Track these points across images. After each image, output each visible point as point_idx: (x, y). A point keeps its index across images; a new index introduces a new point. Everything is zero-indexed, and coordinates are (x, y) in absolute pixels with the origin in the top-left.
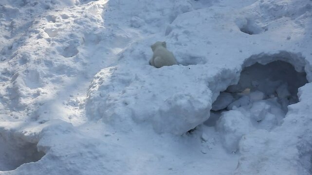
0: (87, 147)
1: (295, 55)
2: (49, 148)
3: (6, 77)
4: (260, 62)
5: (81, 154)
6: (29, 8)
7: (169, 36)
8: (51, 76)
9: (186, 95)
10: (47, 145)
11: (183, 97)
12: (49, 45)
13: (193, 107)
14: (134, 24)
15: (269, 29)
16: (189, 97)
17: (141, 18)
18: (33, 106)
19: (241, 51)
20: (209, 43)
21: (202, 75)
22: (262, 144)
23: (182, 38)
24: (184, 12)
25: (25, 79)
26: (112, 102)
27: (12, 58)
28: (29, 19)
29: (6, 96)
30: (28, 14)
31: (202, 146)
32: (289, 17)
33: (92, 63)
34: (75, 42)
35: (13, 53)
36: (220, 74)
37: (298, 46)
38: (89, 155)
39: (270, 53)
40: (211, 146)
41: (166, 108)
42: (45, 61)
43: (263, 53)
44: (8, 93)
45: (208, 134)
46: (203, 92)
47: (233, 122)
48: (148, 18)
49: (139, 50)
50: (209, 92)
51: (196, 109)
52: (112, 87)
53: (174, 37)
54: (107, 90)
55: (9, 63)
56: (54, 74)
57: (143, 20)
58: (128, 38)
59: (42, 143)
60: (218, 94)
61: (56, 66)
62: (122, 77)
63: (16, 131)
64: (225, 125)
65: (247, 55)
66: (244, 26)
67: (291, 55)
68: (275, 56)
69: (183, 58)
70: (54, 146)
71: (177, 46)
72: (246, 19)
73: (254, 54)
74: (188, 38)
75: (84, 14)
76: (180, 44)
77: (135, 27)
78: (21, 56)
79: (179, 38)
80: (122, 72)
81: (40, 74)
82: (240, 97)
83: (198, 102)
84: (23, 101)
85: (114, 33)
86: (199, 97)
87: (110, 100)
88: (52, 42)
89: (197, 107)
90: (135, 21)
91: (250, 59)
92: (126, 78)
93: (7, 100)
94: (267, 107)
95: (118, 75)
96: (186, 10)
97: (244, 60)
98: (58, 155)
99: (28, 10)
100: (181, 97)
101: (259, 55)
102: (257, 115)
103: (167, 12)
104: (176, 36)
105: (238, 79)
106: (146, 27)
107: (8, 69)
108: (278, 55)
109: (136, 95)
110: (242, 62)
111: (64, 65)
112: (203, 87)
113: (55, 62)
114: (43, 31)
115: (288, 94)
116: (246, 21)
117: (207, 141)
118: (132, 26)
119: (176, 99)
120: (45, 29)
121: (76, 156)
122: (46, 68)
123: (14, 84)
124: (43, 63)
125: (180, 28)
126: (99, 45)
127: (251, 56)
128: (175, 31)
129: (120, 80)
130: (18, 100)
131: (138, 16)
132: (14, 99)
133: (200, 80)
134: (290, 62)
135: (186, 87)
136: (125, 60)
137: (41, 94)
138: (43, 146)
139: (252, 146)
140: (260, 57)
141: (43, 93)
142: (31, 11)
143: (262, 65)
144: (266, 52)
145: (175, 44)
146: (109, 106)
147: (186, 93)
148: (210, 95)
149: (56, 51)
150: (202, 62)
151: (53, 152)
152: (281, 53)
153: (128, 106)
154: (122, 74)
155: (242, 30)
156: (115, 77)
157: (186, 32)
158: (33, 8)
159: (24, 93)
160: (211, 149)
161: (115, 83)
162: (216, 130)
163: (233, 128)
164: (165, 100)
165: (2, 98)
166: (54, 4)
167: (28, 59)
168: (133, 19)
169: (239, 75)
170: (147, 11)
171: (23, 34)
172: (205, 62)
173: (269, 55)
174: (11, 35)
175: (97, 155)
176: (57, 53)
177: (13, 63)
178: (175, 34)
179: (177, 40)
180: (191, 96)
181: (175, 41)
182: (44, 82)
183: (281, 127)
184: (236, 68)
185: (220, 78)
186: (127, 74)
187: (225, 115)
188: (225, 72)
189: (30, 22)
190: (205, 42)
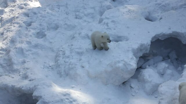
0: (65, 95)
1: (182, 34)
2: (41, 97)
3: (2, 52)
4: (160, 38)
5: (62, 100)
6: (11, 8)
7: (102, 23)
8: (31, 50)
9: (122, 61)
10: (39, 95)
11: (120, 62)
12: (27, 31)
13: (127, 68)
14: (78, 17)
15: (163, 18)
16: (123, 62)
17: (82, 13)
18: (22, 70)
19: (149, 32)
20: (128, 27)
21: (129, 48)
22: (172, 89)
23: (111, 25)
24: (108, 9)
25: (15, 53)
26: (73, 66)
27: (4, 40)
28: (11, 15)
29: (4, 64)
30: (11, 12)
31: (132, 91)
32: (174, 10)
33: (55, 42)
34: (43, 29)
35: (5, 37)
36: (140, 46)
37: (184, 28)
38: (67, 101)
39: (167, 33)
40: (137, 91)
41: (109, 69)
42: (26, 41)
43: (162, 33)
44: (5, 62)
45: (134, 84)
46: (131, 58)
47: (149, 76)
48: (86, 13)
49: (84, 33)
50: (134, 58)
51: (129, 69)
52: (71, 56)
53: (105, 25)
54: (69, 58)
55: (3, 44)
56: (32, 49)
57: (83, 14)
58: (75, 26)
59: (35, 94)
60: (138, 59)
61: (33, 44)
62: (77, 50)
63: (16, 87)
64: (145, 78)
65: (153, 34)
66: (147, 16)
67: (180, 34)
68: (170, 34)
69: (113, 38)
70: (44, 95)
71: (108, 30)
72: (148, 12)
73: (157, 34)
74: (114, 25)
75: (46, 11)
76: (110, 29)
77: (78, 19)
78: (10, 39)
79: (109, 25)
80: (77, 47)
81: (24, 50)
82: (148, 60)
83: (130, 65)
84: (15, 67)
85: (66, 23)
86: (130, 62)
87: (72, 65)
88: (28, 29)
89: (130, 68)
90: (78, 15)
91: (155, 37)
92: (80, 51)
93: (5, 66)
94: (167, 65)
95: (74, 49)
96: (109, 8)
97: (151, 38)
98: (47, 101)
99: (10, 10)
100: (119, 62)
101: (160, 34)
102: (161, 71)
103: (97, 9)
104: (107, 24)
105: (149, 49)
106: (85, 18)
107: (3, 47)
108: (171, 34)
109: (89, 61)
110: (150, 39)
111: (38, 44)
112: (131, 55)
113: (33, 42)
114: (22, 22)
115: (176, 57)
116: (148, 14)
117: (134, 88)
118: (76, 18)
119: (115, 63)
120: (23, 21)
121: (59, 101)
122: (27, 45)
123: (8, 56)
124: (25, 43)
125: (108, 18)
126: (58, 30)
127: (156, 35)
128: (105, 21)
129: (76, 52)
130: (12, 66)
131: (80, 12)
132: (10, 65)
133: (128, 51)
134: (178, 38)
135: (120, 55)
136: (76, 40)
137: (27, 62)
138: (37, 95)
139: (167, 91)
140: (160, 35)
141: (28, 62)
142: (12, 10)
143: (161, 40)
144: (164, 32)
145: (107, 29)
146: (72, 68)
147: (121, 59)
148: (135, 60)
149: (32, 35)
150: (125, 40)
151: (44, 99)
152: (173, 33)
153: (84, 68)
154: (77, 48)
155: (146, 19)
156: (72, 50)
157: (113, 21)
158: (13, 9)
159: (16, 62)
160: (137, 93)
161: (73, 54)
162: (139, 81)
163: (150, 80)
164: (108, 64)
165: (2, 65)
166: (26, 6)
167: (15, 41)
168: (77, 13)
169: (149, 47)
170: (85, 9)
171: (9, 25)
172: (127, 40)
173: (166, 34)
174: (1, 26)
175: (71, 100)
176: (33, 36)
177: (6, 43)
178: (106, 23)
179: (108, 26)
180: (125, 61)
181: (106, 27)
182: (27, 55)
183: (182, 78)
184: (147, 43)
185: (139, 50)
186: (80, 48)
187: (143, 72)
188: (142, 45)
189: (13, 17)
190: (125, 27)
